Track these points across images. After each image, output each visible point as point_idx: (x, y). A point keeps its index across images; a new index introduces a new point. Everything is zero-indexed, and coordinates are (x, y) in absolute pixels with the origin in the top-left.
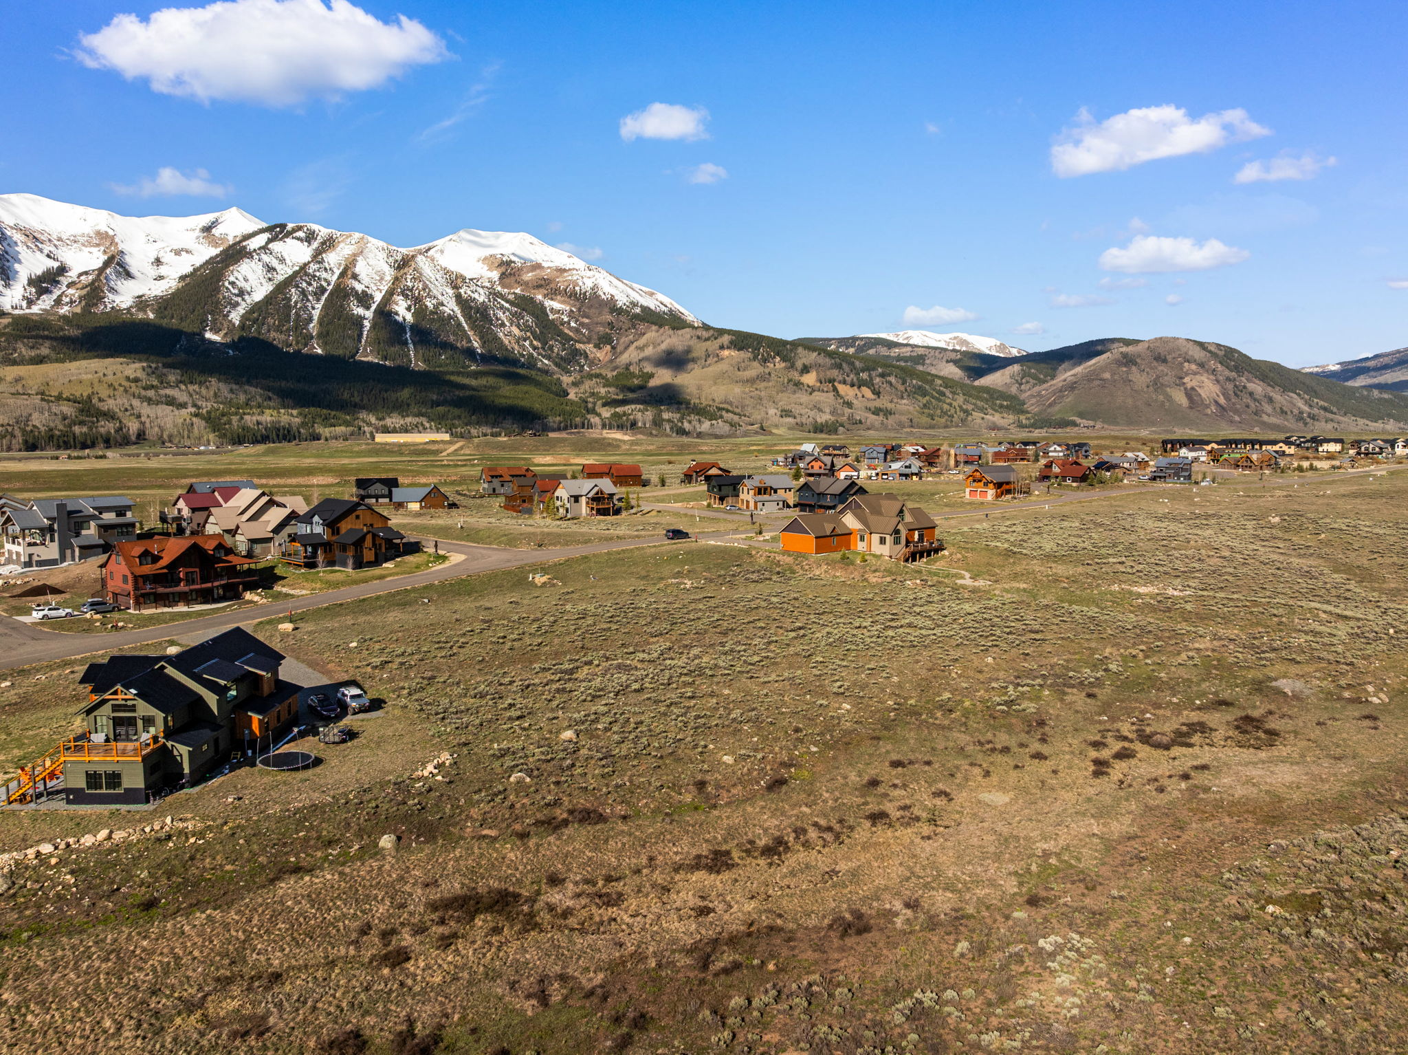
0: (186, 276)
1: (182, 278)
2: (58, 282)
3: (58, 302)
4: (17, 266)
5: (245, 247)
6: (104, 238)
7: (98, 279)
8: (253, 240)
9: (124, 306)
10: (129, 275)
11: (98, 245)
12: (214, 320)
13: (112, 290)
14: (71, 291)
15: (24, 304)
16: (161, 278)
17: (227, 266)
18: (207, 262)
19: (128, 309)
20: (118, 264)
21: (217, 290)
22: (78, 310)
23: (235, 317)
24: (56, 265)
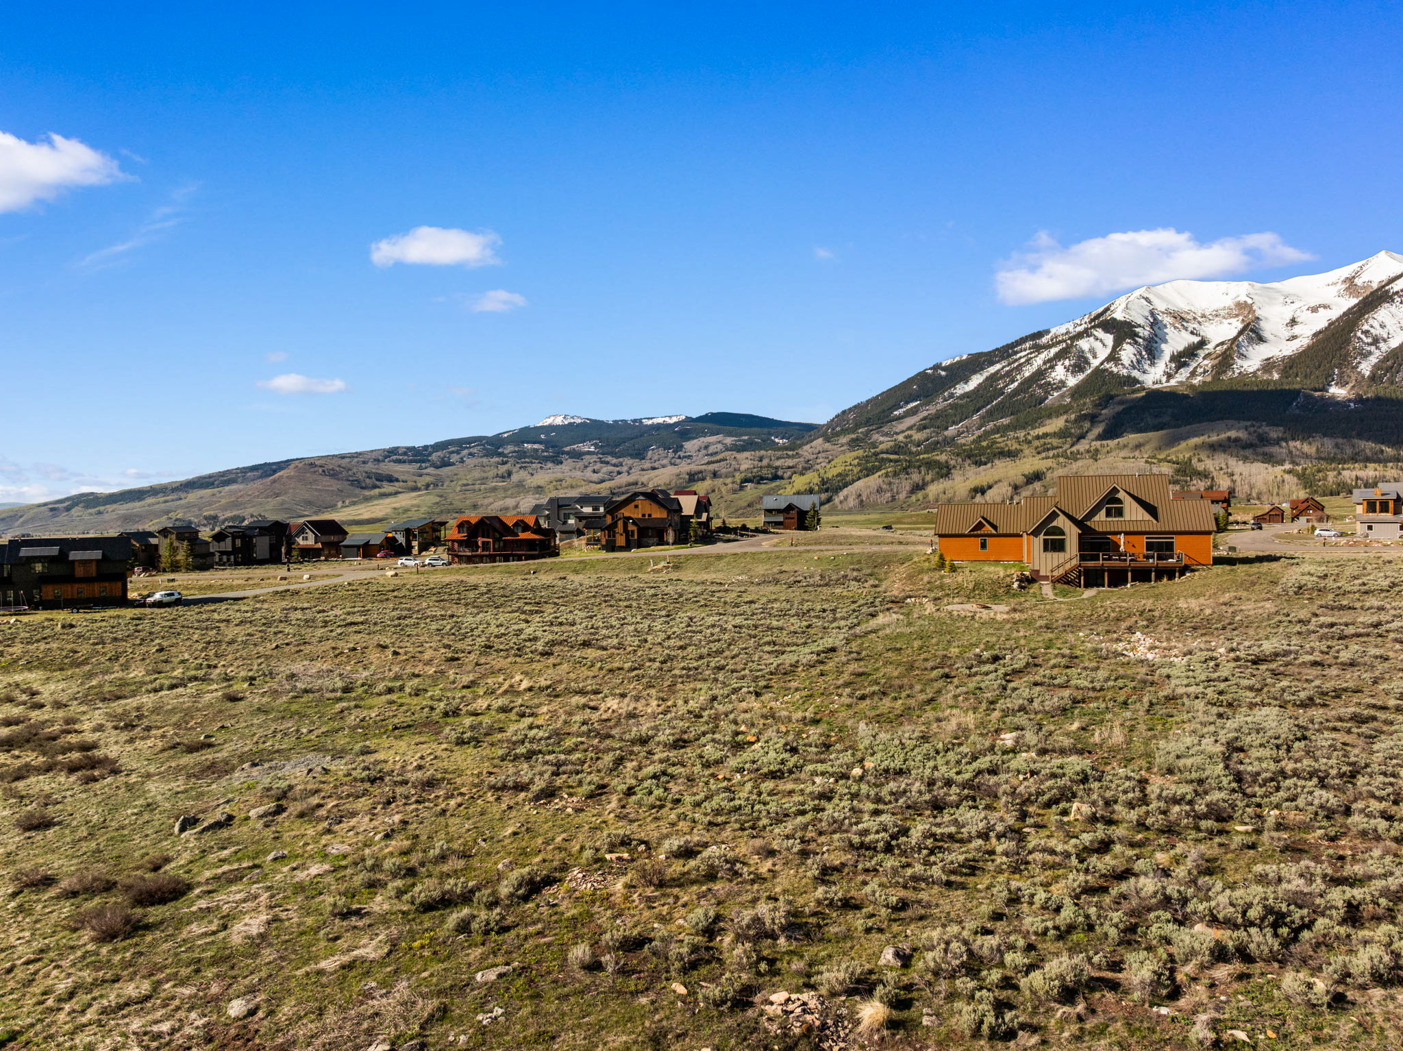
0: (1320, 332)
1: (1315, 335)
2: (1196, 355)
3: (1193, 374)
4: (1163, 346)
5: (1388, 291)
6: (1243, 308)
7: (1230, 348)
8: (1398, 282)
9: (1251, 370)
10: (1261, 339)
11: (1237, 316)
12: (1341, 375)
13: (1243, 356)
14: (1206, 362)
15: (1164, 379)
16: (1294, 337)
17: (1362, 315)
18: (1345, 314)
19: (1255, 373)
20: (1252, 330)
21: (1348, 341)
22: (1209, 379)
23: (1366, 368)
24: (1196, 339)
